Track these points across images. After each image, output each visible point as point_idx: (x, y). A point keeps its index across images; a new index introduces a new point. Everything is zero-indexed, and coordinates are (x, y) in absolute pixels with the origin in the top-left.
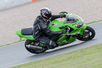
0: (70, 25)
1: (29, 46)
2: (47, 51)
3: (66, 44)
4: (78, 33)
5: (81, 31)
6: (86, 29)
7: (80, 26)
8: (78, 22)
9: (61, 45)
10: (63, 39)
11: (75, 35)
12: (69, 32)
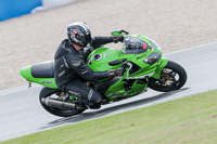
0: (132, 57)
1: (47, 100)
2: (86, 111)
3: (125, 98)
4: (150, 75)
5: (156, 71)
6: (166, 67)
7: (154, 61)
8: (149, 52)
9: (115, 100)
10: (119, 88)
11: (144, 80)
12: (131, 72)
